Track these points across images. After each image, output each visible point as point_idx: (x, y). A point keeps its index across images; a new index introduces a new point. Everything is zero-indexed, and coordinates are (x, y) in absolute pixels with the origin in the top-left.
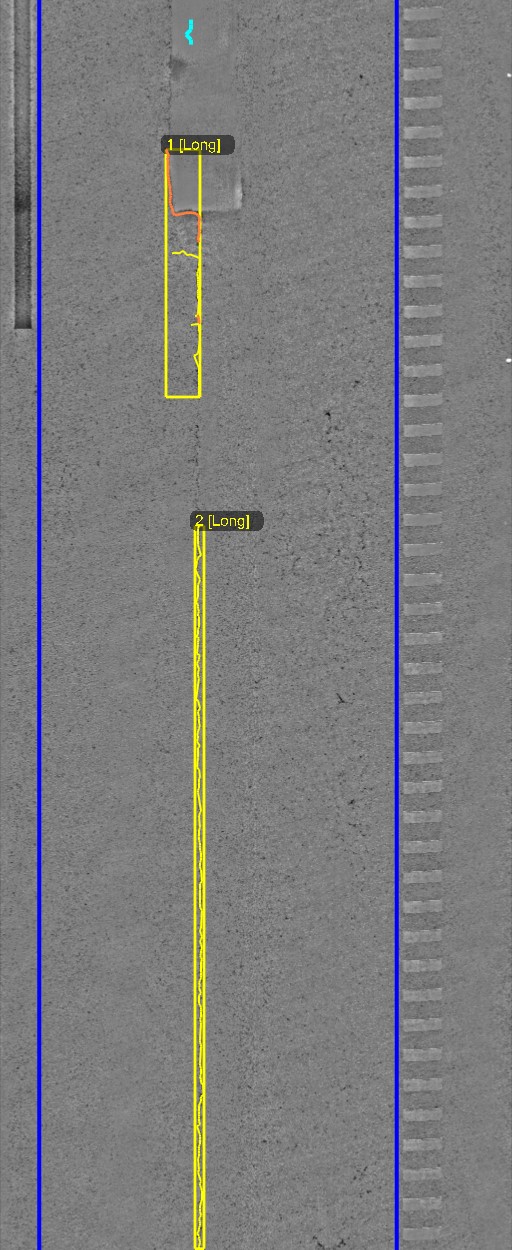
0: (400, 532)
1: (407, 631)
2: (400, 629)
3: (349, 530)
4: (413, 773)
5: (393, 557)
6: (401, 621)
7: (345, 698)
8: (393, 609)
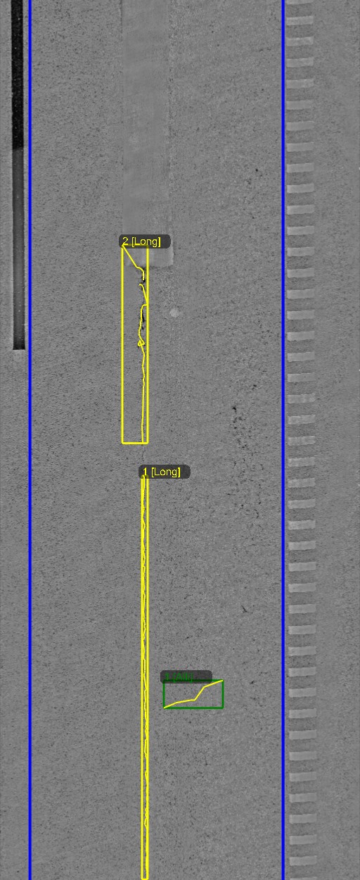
0: (286, 492)
1: (291, 562)
2: (285, 560)
3: (249, 491)
4: (296, 662)
5: (281, 510)
6: (286, 554)
7: (247, 608)
8: (280, 546)
